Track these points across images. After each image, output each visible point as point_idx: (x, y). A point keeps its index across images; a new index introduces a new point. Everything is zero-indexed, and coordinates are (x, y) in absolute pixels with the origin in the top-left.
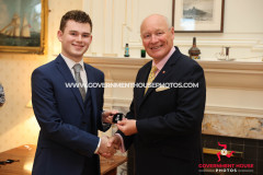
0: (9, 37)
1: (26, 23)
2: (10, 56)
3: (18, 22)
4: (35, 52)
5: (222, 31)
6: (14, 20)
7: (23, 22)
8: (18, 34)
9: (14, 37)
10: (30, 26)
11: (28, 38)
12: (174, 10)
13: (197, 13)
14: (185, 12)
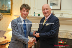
0: (1, 10)
1: (6, 6)
3: (4, 6)
4: (9, 15)
6: (3, 6)
8: (4, 10)
11: (7, 11)
12: (47, 3)
13: (54, 4)
14: (50, 4)
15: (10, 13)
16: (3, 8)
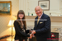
0: (3, 11)
1: (7, 8)
2: (3, 16)
3: (5, 8)
4: (9, 15)
5: (49, 10)
6: (4, 8)
7: (6, 8)
8: (5, 11)
9: (4, 12)
10: (8, 9)
11: (7, 12)
12: (39, 5)
13: (44, 6)
14: (41, 6)
15: (10, 13)
16: (4, 10)
